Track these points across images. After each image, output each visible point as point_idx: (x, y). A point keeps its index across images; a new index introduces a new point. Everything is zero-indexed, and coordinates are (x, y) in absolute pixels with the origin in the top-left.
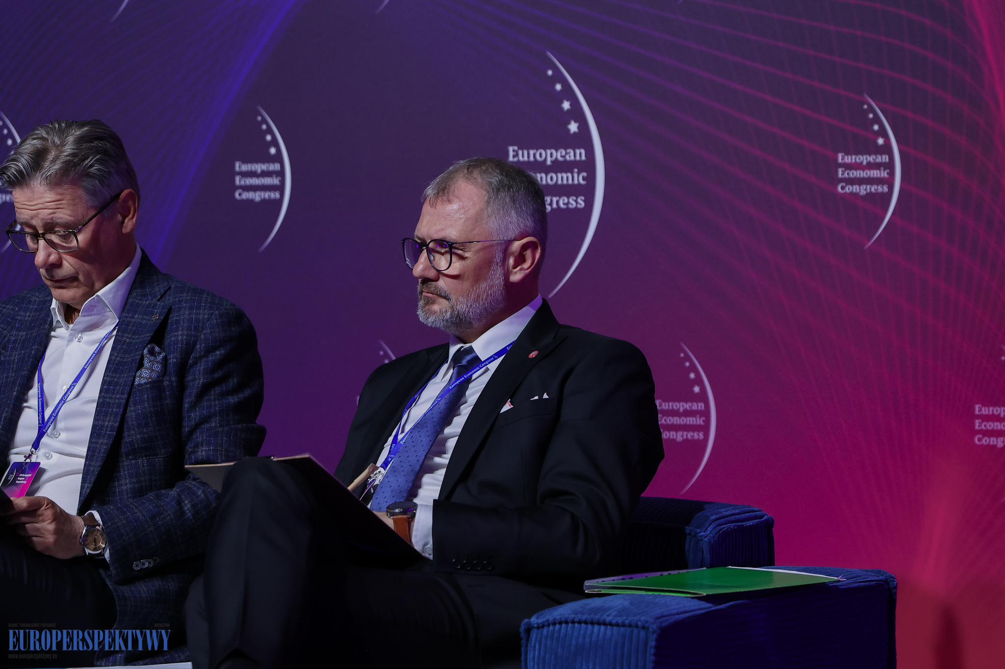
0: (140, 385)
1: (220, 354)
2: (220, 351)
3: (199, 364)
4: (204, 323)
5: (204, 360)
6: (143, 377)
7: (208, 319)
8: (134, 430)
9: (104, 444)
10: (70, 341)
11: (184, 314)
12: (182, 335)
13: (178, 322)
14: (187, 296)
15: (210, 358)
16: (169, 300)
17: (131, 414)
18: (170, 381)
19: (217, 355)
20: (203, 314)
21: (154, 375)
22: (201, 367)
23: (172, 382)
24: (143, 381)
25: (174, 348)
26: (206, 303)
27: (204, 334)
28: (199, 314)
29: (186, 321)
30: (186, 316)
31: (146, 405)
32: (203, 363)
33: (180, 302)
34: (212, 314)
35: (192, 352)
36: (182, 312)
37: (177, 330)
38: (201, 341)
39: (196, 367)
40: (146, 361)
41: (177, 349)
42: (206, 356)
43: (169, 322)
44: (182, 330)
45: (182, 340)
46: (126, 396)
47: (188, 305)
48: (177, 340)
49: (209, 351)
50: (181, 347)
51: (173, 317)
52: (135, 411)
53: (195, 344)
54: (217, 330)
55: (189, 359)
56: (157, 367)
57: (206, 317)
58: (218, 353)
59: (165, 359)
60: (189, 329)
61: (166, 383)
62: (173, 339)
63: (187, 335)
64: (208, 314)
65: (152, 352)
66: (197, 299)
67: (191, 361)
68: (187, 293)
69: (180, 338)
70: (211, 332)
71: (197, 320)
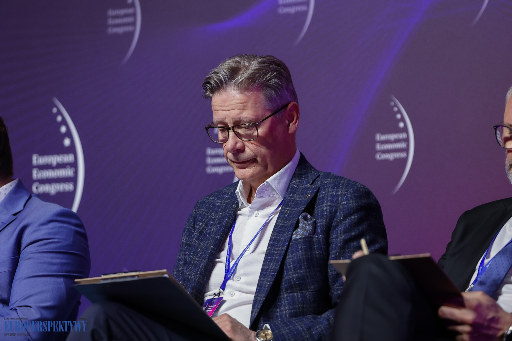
0: (296, 240)
1: (355, 218)
2: (354, 216)
3: (340, 226)
4: (342, 197)
5: (343, 222)
6: (298, 235)
7: (345, 194)
8: (291, 271)
9: (269, 281)
10: (250, 216)
11: (328, 192)
12: (326, 206)
13: (323, 198)
14: (330, 180)
15: (348, 221)
16: (318, 183)
17: (289, 260)
18: (318, 238)
19: (351, 219)
20: (341, 191)
21: (306, 233)
22: (342, 227)
23: (319, 239)
24: (298, 237)
25: (321, 215)
26: (343, 184)
27: (342, 205)
28: (339, 191)
29: (329, 196)
30: (330, 193)
31: (300, 253)
32: (342, 225)
33: (325, 184)
34: (347, 191)
35: (334, 218)
36: (326, 191)
37: (323, 203)
38: (340, 209)
39: (338, 228)
40: (301, 224)
41: (323, 216)
42: (344, 220)
43: (318, 198)
44: (327, 203)
45: (326, 210)
46: (285, 248)
47: (331, 186)
48: (323, 210)
49: (346, 217)
50: (326, 214)
51: (320, 195)
52: (292, 258)
53: (336, 212)
54: (351, 201)
55: (332, 223)
56: (309, 228)
57: (344, 193)
58: (353, 217)
59: (315, 223)
60: (331, 202)
61: (315, 239)
62: (320, 209)
63: (330, 206)
64: (345, 191)
65: (305, 218)
66: (337, 182)
67: (334, 224)
68: (331, 178)
69: (325, 208)
70: (347, 204)
71: (337, 196)
